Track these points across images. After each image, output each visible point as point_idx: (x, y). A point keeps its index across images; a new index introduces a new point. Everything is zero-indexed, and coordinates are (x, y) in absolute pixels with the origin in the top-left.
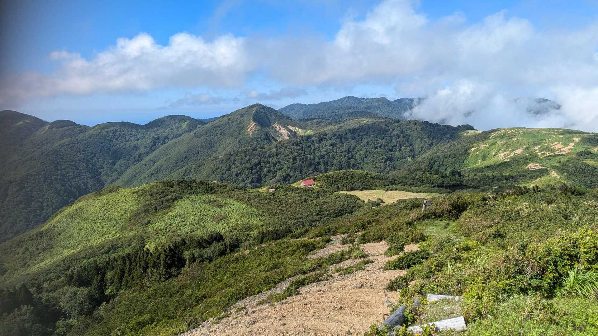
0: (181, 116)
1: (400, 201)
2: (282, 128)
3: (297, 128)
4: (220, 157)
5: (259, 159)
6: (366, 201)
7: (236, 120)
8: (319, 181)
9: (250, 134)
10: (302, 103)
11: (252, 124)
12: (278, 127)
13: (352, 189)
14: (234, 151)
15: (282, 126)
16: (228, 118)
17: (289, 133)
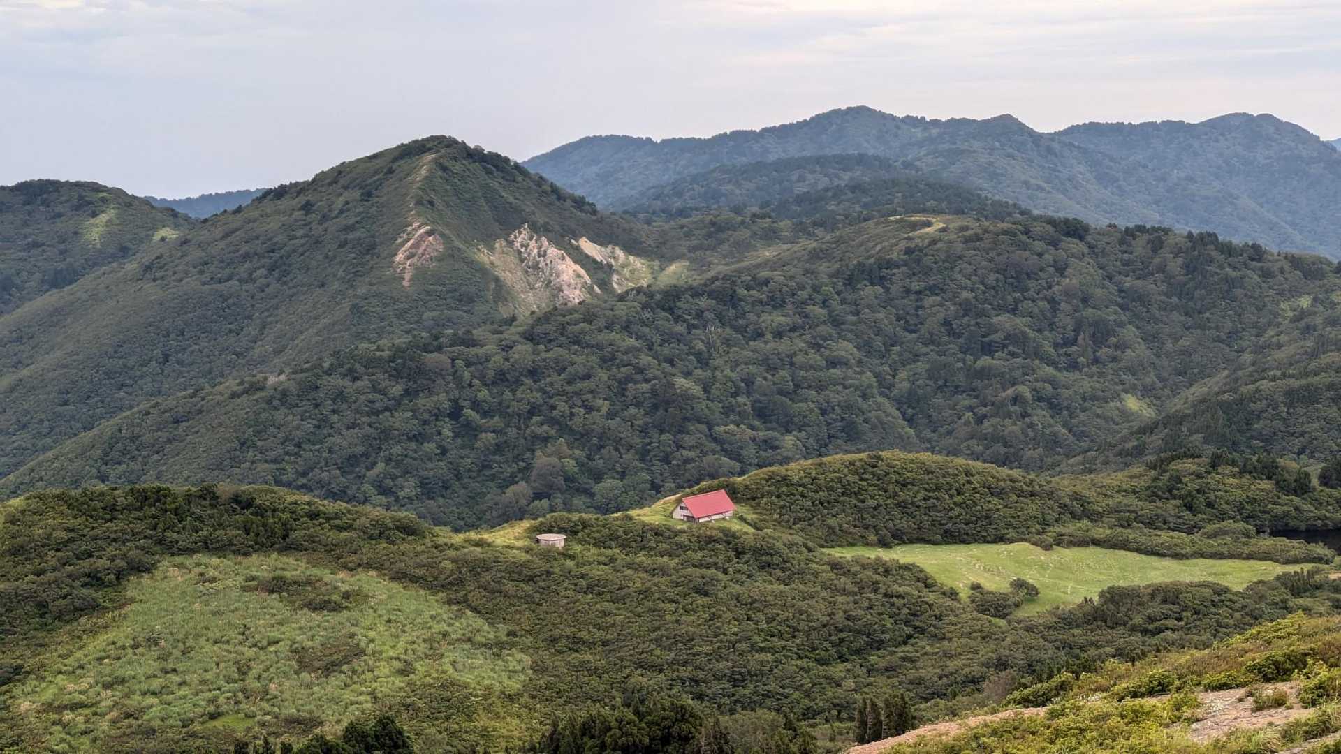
0: (78, 185)
1: (1114, 596)
2: (553, 252)
3: (620, 253)
4: (272, 380)
5: (455, 394)
6: (964, 594)
7: (342, 212)
8: (753, 499)
9: (407, 276)
10: (635, 134)
11: (416, 230)
12: (532, 243)
13: (900, 538)
14: (336, 354)
15: (549, 240)
16: (302, 199)
17: (583, 272)
